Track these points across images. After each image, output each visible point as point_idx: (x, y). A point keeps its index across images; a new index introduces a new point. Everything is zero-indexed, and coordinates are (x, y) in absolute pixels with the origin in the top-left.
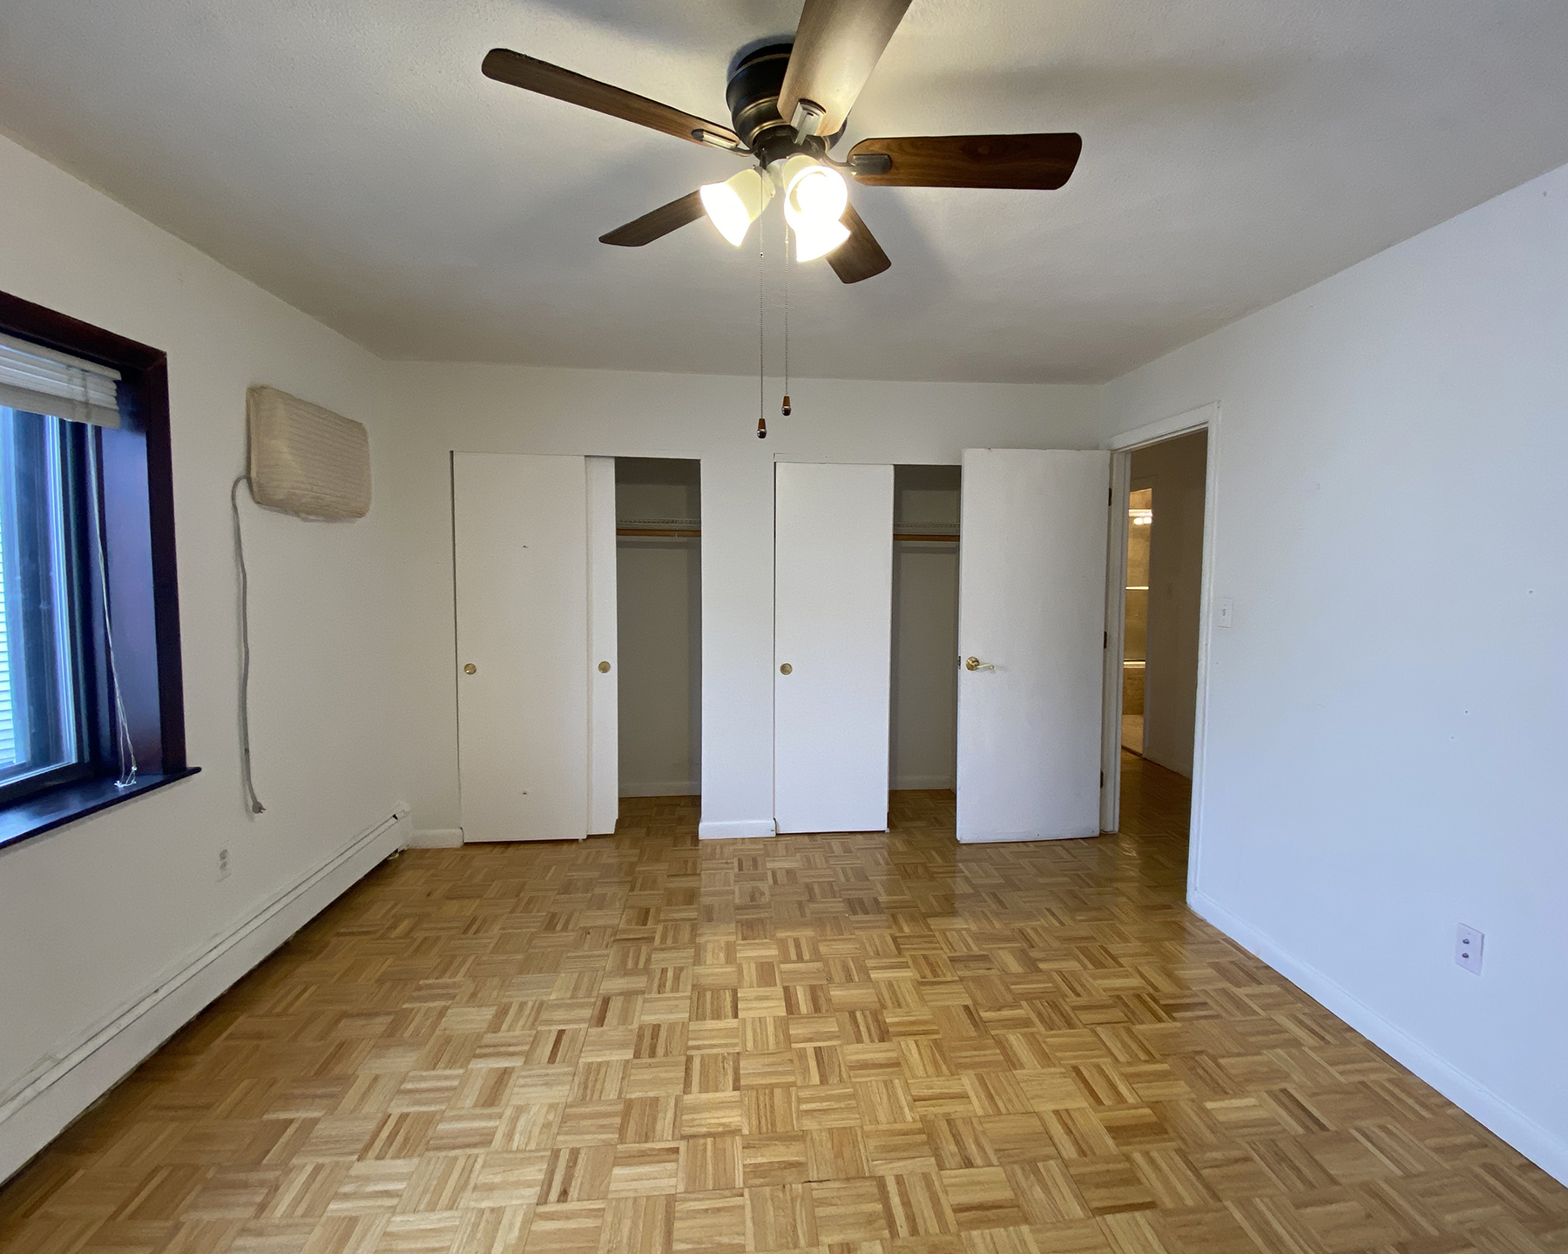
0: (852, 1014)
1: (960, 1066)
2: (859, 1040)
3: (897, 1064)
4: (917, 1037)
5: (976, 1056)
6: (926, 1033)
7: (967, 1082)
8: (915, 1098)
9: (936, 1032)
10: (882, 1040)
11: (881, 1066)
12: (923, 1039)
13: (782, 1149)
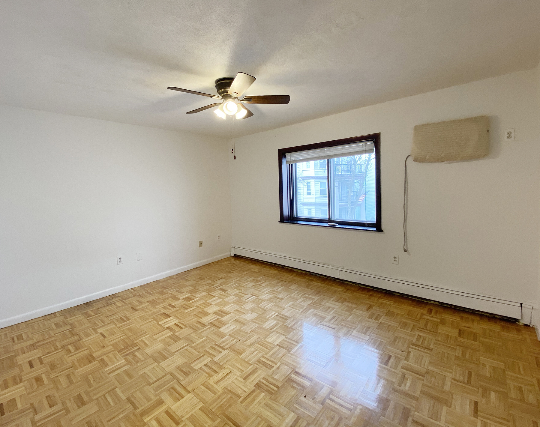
0: (278, 387)
1: (224, 393)
2: (264, 378)
3: (245, 379)
4: (247, 394)
5: (220, 402)
6: (245, 398)
7: (219, 388)
8: (231, 373)
9: (241, 402)
10: (257, 384)
11: (249, 375)
12: (244, 395)
13: (252, 342)
